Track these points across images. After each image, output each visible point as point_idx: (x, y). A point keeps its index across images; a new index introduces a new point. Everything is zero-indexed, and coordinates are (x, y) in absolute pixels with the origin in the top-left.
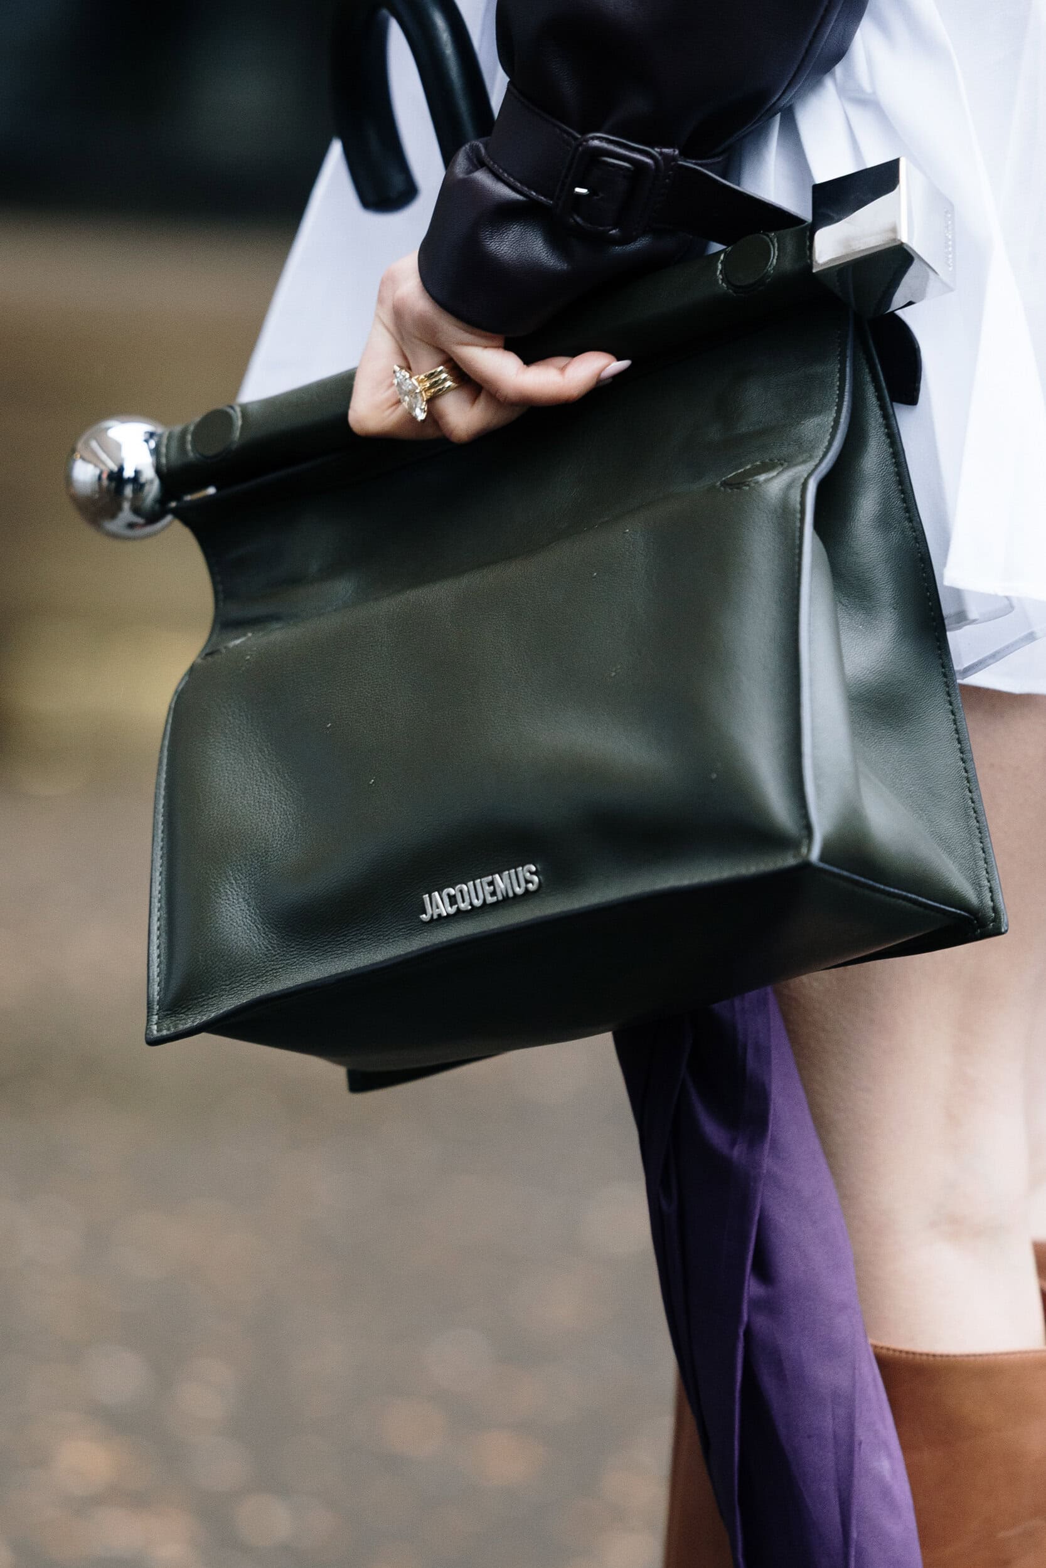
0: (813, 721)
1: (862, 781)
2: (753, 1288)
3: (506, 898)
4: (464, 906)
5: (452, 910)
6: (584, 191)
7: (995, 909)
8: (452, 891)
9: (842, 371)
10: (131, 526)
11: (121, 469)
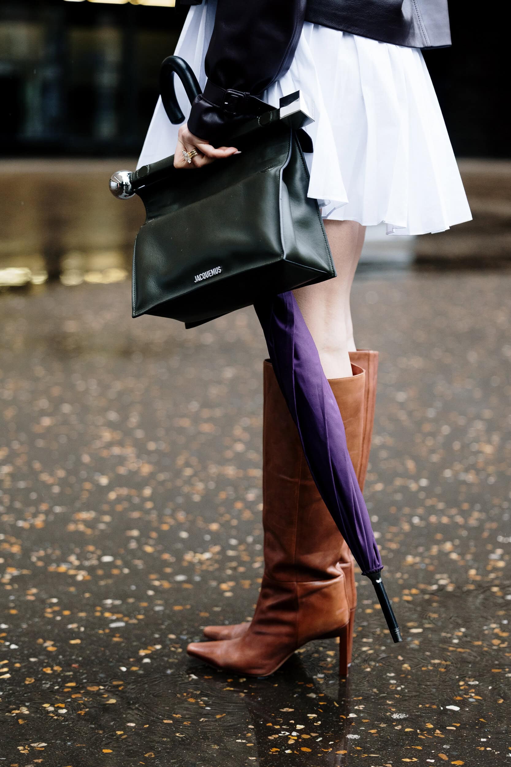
0: (283, 226)
1: (297, 241)
2: (295, 361)
3: (214, 275)
4: (205, 278)
5: (202, 279)
6: (227, 103)
7: (334, 271)
8: (201, 275)
9: (289, 144)
10: (125, 196)
11: (123, 182)
